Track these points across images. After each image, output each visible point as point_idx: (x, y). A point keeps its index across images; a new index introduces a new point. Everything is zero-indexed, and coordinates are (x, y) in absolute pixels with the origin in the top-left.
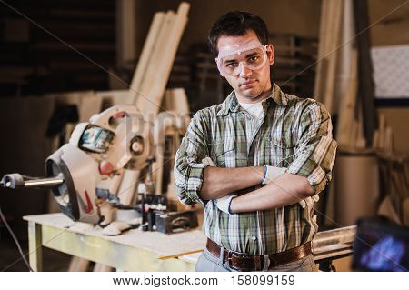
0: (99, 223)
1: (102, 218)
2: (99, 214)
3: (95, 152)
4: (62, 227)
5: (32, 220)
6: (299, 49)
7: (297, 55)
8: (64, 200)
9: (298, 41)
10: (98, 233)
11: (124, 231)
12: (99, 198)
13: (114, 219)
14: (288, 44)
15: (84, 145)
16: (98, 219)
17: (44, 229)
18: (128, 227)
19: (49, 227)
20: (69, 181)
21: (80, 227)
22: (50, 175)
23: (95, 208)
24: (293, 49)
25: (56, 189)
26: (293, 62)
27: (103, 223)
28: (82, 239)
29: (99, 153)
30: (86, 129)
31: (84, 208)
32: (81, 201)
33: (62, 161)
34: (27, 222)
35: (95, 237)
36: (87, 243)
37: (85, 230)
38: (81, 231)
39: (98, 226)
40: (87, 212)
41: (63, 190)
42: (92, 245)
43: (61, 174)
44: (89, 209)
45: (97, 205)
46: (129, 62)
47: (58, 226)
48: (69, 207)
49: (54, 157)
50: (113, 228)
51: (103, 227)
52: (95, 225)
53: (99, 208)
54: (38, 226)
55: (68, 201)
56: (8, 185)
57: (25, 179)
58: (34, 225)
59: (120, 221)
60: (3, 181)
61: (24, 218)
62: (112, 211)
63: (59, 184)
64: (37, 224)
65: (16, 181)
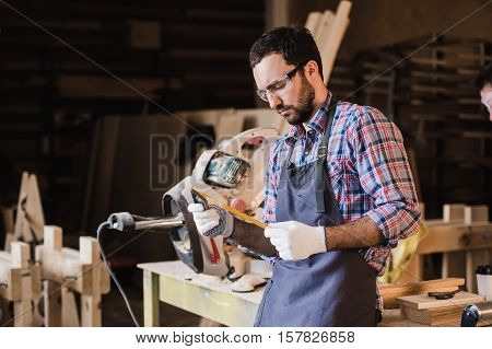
0: (228, 275)
1: (231, 270)
2: (228, 265)
3: (224, 187)
4: (183, 279)
5: (148, 268)
8: (183, 247)
10: (227, 287)
11: (258, 287)
12: (227, 244)
13: (246, 271)
15: (214, 179)
16: (228, 270)
17: (162, 281)
18: (264, 281)
19: (167, 278)
20: (189, 221)
21: (203, 279)
22: (168, 214)
23: (222, 256)
25: (174, 232)
27: (232, 276)
28: (207, 294)
29: (229, 188)
30: (213, 158)
31: (209, 256)
32: (206, 248)
33: (182, 197)
34: (142, 270)
35: (220, 293)
36: (214, 300)
37: (210, 284)
38: (205, 285)
39: (226, 280)
40: (212, 262)
41: (184, 233)
42: (219, 303)
43: (181, 214)
44: (215, 258)
45: (225, 253)
47: (177, 277)
48: (190, 255)
49: (173, 192)
50: (245, 283)
51: (233, 280)
52: (223, 278)
53: (227, 256)
54: (155, 277)
55: (189, 248)
56: (115, 226)
57: (135, 220)
58: (150, 275)
59: (253, 274)
60: (109, 221)
61: (139, 266)
62: (244, 261)
63: (179, 227)
64: (153, 274)
65: (124, 222)
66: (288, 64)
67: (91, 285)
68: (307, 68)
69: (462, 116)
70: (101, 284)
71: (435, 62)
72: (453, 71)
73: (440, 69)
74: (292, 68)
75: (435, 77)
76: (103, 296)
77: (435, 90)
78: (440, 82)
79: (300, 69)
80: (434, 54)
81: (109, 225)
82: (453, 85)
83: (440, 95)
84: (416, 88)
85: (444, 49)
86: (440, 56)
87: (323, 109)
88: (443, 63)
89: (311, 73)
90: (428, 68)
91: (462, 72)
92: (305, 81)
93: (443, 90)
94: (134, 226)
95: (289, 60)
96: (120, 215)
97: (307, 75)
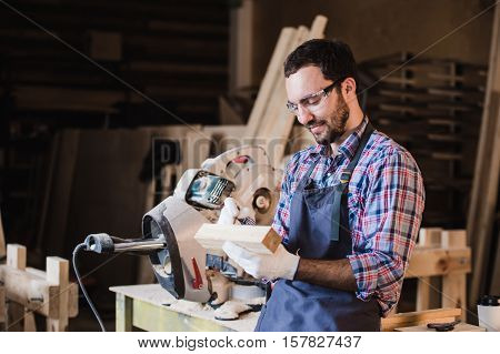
0: (210, 301)
1: (214, 296)
2: (210, 290)
3: (207, 208)
4: (160, 304)
5: (121, 292)
6: (461, 79)
7: (459, 85)
8: (164, 270)
9: (460, 69)
10: (209, 314)
11: (242, 314)
12: (210, 268)
13: (229, 297)
14: (447, 71)
15: (194, 199)
16: (209, 296)
17: (136, 305)
18: (247, 308)
19: (144, 302)
20: (172, 245)
21: (184, 305)
22: (149, 236)
23: (205, 281)
24: (453, 78)
25: (154, 255)
26: (453, 94)
27: (214, 303)
28: (186, 321)
29: (212, 209)
30: (196, 177)
31: (191, 281)
32: (188, 273)
33: (164, 218)
34: (114, 294)
35: (202, 320)
36: (194, 327)
37: (191, 310)
38: (185, 311)
39: (207, 306)
40: (194, 288)
41: (164, 257)
43: (162, 236)
44: (197, 283)
45: (208, 278)
46: (245, 89)
47: (154, 302)
48: (171, 279)
49: (154, 213)
50: (228, 310)
51: (215, 307)
52: (204, 304)
53: (210, 281)
54: (129, 301)
55: (170, 272)
56: (93, 247)
57: (115, 242)
58: (123, 298)
59: (236, 300)
60: (86, 243)
61: (111, 289)
62: (227, 286)
63: (159, 250)
64: (126, 297)
65: (103, 243)
66: (326, 78)
67: (58, 308)
68: (344, 85)
69: (431, 137)
70: (69, 306)
71: (404, 81)
72: (423, 91)
73: (409, 88)
74: (330, 83)
75: (404, 96)
76: (70, 319)
77: (404, 110)
78: (408, 102)
79: (337, 84)
80: (403, 74)
81: (85, 247)
82: (423, 105)
83: (408, 114)
84: (384, 107)
85: (413, 68)
86: (409, 75)
87: (355, 134)
88: (411, 82)
89: (347, 91)
90: (397, 87)
91: (432, 91)
92: (341, 99)
93: (411, 110)
94: (113, 248)
95: (327, 75)
96: (98, 237)
97: (344, 92)
